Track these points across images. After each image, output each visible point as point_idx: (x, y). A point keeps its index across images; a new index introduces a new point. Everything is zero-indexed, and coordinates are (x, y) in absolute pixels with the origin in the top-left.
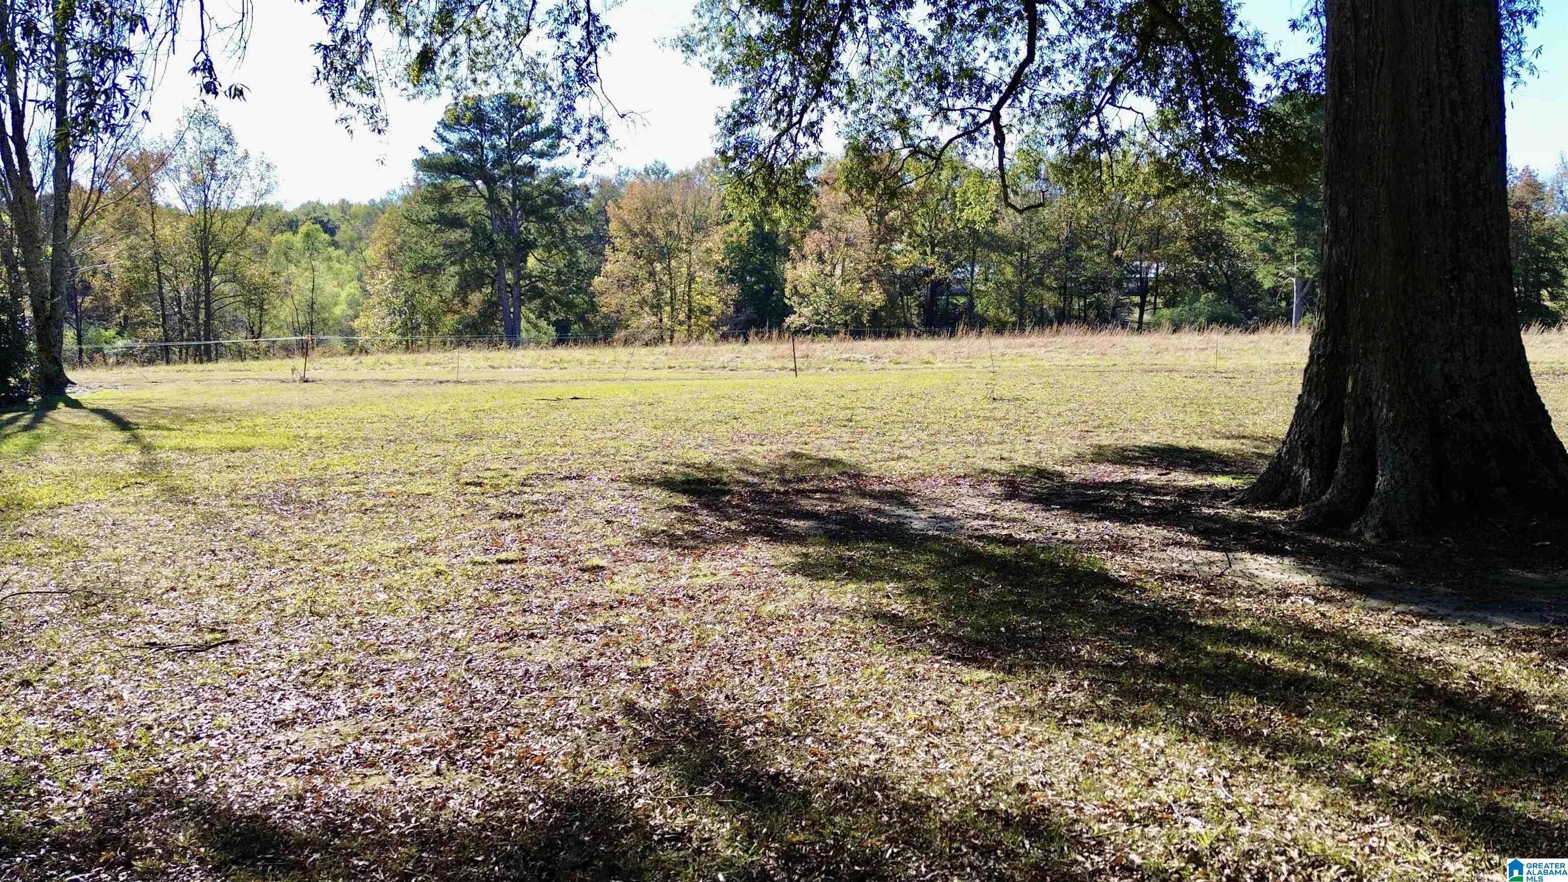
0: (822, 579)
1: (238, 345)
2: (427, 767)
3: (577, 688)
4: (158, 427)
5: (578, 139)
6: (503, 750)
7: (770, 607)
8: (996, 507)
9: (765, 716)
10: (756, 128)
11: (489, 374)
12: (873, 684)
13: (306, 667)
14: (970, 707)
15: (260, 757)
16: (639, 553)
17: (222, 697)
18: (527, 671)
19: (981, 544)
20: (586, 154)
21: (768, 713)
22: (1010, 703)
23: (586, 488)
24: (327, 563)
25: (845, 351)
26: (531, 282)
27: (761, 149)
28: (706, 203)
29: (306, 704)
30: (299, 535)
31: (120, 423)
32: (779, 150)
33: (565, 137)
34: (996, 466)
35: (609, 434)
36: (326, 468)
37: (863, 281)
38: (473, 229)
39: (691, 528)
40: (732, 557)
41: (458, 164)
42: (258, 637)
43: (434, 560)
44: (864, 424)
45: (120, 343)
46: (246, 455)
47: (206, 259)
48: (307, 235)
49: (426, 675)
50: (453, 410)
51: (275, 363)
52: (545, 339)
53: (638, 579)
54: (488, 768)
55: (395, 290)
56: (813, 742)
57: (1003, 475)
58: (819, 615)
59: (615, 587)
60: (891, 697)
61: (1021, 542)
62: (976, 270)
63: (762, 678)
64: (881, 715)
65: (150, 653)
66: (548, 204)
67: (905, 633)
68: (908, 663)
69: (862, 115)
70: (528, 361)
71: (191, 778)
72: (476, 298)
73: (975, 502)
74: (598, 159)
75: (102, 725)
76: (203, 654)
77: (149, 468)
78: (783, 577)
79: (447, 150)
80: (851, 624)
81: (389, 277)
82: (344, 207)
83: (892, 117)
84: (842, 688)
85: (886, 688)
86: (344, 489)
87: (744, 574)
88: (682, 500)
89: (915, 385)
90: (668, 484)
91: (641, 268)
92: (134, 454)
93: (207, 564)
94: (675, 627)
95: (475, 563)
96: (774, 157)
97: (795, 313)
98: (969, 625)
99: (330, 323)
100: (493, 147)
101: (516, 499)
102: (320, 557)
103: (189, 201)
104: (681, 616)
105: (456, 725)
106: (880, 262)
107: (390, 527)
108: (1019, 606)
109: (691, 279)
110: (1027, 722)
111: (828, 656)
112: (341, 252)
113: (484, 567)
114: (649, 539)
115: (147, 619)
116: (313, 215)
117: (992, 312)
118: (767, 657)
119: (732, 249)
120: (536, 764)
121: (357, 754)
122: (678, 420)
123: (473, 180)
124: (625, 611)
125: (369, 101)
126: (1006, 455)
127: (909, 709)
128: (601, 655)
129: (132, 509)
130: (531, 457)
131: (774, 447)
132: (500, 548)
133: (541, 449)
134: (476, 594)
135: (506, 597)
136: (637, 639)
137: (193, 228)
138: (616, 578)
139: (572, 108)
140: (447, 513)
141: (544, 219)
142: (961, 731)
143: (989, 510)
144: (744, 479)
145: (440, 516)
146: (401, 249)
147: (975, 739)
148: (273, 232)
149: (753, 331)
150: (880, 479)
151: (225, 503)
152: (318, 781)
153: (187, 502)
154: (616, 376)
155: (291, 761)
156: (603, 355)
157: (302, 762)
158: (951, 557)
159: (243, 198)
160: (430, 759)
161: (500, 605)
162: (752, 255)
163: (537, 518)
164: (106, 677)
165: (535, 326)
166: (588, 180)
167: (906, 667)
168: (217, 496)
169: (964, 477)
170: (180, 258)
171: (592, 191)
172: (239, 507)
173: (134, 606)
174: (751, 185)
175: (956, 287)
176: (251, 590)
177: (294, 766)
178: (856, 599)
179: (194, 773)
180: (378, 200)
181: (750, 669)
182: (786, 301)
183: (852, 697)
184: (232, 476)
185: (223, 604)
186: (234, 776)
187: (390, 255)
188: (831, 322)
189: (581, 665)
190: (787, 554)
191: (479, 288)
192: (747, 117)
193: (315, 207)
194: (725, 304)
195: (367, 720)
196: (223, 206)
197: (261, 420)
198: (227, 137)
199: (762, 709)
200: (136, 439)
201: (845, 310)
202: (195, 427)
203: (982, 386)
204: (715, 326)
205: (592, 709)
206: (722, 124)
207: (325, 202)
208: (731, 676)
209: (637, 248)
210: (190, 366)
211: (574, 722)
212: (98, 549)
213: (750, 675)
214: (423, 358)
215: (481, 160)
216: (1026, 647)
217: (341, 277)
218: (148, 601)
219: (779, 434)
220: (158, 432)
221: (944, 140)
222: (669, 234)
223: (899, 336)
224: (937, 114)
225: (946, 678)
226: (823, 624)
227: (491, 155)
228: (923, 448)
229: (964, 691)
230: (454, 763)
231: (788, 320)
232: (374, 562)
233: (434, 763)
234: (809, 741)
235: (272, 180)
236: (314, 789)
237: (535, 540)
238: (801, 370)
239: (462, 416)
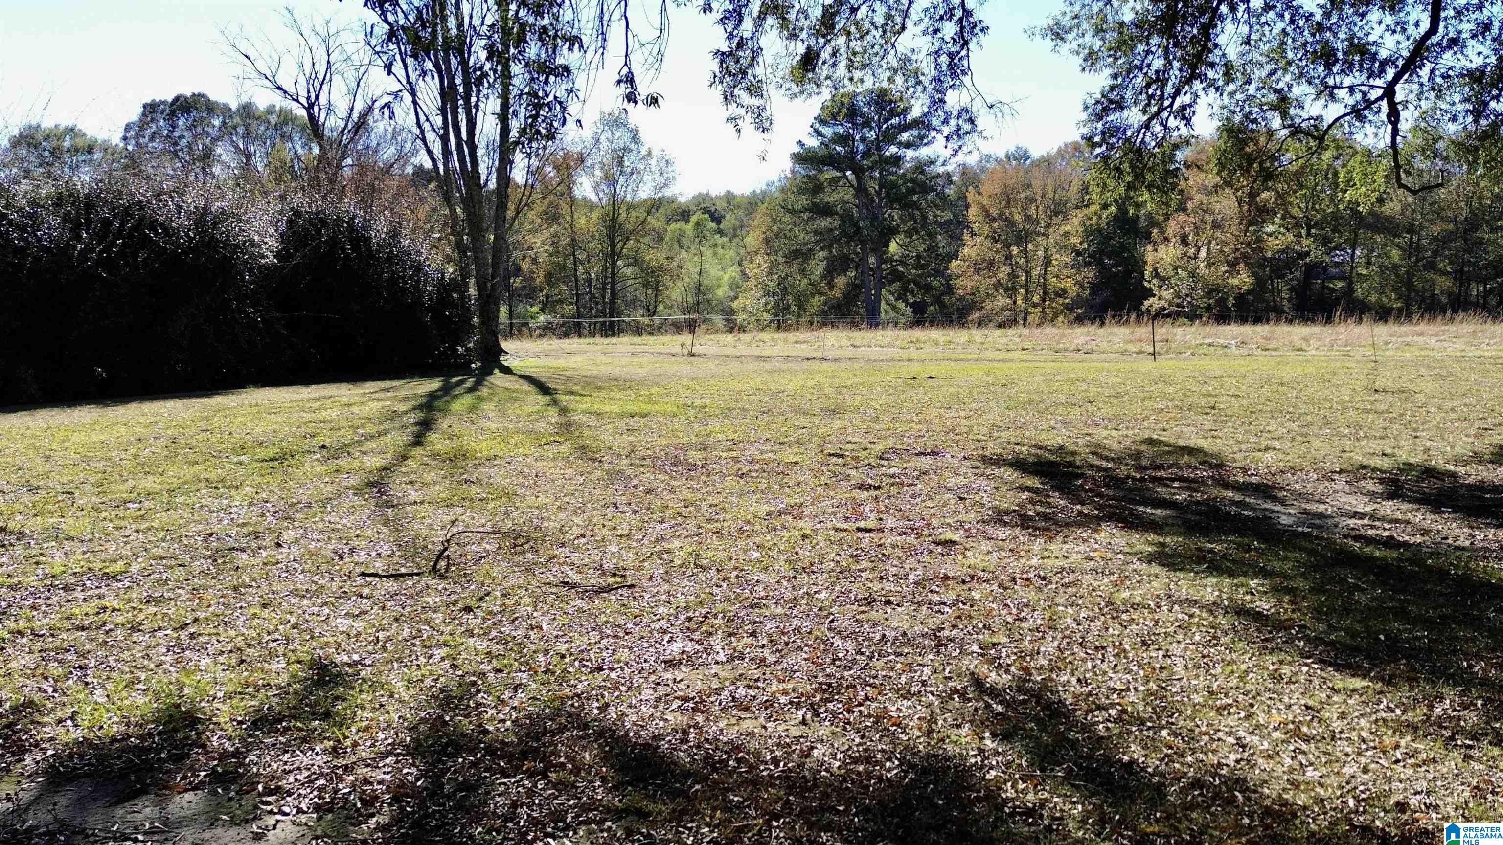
0: (1180, 570)
1: (638, 322)
2: (794, 716)
3: (931, 657)
4: (572, 393)
5: (946, 130)
6: (862, 708)
7: (1126, 594)
8: (1376, 506)
9: (1118, 704)
10: (1126, 113)
11: (850, 353)
12: (1234, 682)
13: (690, 614)
14: (1343, 716)
15: (651, 692)
16: (990, 530)
17: (621, 634)
18: (884, 636)
19: (1358, 545)
20: (953, 144)
21: (1122, 701)
22: (1389, 716)
23: (940, 464)
24: (709, 521)
25: (1209, 336)
26: (892, 266)
27: (1129, 133)
28: (1067, 187)
29: (690, 647)
30: (687, 495)
31: (543, 388)
32: (1149, 134)
33: (935, 129)
34: (1376, 462)
35: (962, 413)
36: (708, 435)
37: (1229, 263)
38: (842, 218)
39: (1042, 510)
40: (1085, 541)
41: (831, 156)
42: (651, 584)
43: (801, 524)
44: (1229, 412)
45: (542, 318)
46: (642, 420)
47: (613, 245)
48: (698, 224)
49: (794, 630)
50: (819, 386)
51: (666, 338)
52: (903, 320)
53: (989, 557)
54: (849, 723)
55: (770, 274)
56: (1169, 735)
57: (1382, 472)
58: (1176, 607)
59: (967, 562)
60: (1254, 698)
61: (1405, 544)
62: (1358, 253)
63: (1116, 665)
64: (1242, 714)
65: (563, 590)
66: (912, 191)
67: (1271, 632)
68: (1273, 664)
69: (1239, 96)
70: (887, 340)
71: (596, 704)
72: (841, 281)
73: (1352, 499)
74: (964, 148)
75: (525, 650)
76: (606, 595)
77: (566, 428)
78: (1137, 565)
79: (822, 143)
80: (1211, 619)
81: (766, 262)
82: (729, 197)
83: (1273, 97)
84: (1200, 682)
85: (1249, 687)
86: (724, 455)
87: (1098, 559)
88: (1033, 482)
89: (1287, 373)
90: (1019, 464)
91: (997, 252)
92: (553, 416)
93: (610, 516)
94: (1026, 606)
95: (837, 530)
96: (1143, 141)
97: (1154, 296)
98: (1341, 629)
99: (714, 303)
100: (863, 139)
101: (874, 471)
102: (703, 515)
103: (601, 195)
104: (1031, 595)
105: (821, 680)
106: (1249, 244)
107: (762, 492)
108: (1401, 614)
109: (1047, 262)
110: (1409, 738)
111: (1186, 649)
112: (725, 239)
113: (845, 534)
114: (1000, 517)
115: (561, 561)
116: (702, 206)
117: (1373, 298)
118: (1121, 644)
119: (1090, 232)
120: (892, 725)
121: (734, 698)
122: (1030, 402)
123: (843, 171)
124: (977, 586)
125: (755, 101)
126: (1389, 451)
127: (1274, 711)
128: (954, 627)
129: (551, 464)
130: (888, 433)
131: (1130, 433)
132: (861, 516)
133: (897, 425)
134: (838, 558)
135: (864, 564)
136: (989, 614)
137: (603, 218)
138: (968, 554)
139: (942, 101)
140: (812, 481)
141: (908, 205)
142: (1332, 740)
143: (1368, 509)
144: (1098, 463)
145: (806, 484)
146: (777, 236)
147: (1349, 750)
148: (669, 221)
149: (1110, 313)
150: (1244, 470)
151: (625, 462)
152: (700, 718)
153: (594, 460)
154: (970, 357)
155: (677, 698)
156: (959, 336)
157: (686, 699)
158: (1323, 557)
159: (645, 192)
160: (797, 709)
161: (860, 570)
162: (1111, 238)
163: (894, 490)
164: (530, 609)
165: (894, 308)
166: (950, 168)
167: (1271, 668)
168: (619, 456)
169: (1341, 472)
170: (592, 245)
171: (954, 178)
172: (638, 466)
173: (552, 549)
174: (1118, 169)
175: (1334, 271)
176: (646, 541)
177: (680, 703)
178: (1217, 593)
179: (598, 700)
180: (758, 191)
181: (1103, 655)
182: (1146, 284)
183: (1211, 693)
184: (631, 438)
185: (623, 551)
186: (630, 706)
187: (767, 241)
188: (1193, 305)
189: (935, 635)
190: (1143, 542)
191: (844, 272)
192: (1116, 102)
193: (705, 197)
194: (1082, 286)
195: (743, 666)
196: (629, 198)
197: (655, 390)
198: (633, 138)
199: (1115, 696)
200: (555, 402)
201: (1209, 293)
202: (603, 394)
203: (1362, 377)
204: (1070, 308)
205: (946, 678)
206: (1090, 110)
207: (713, 194)
208: (1083, 660)
209: (995, 232)
210: (598, 339)
211: (928, 689)
212: (524, 496)
213: (1103, 661)
214: (792, 336)
215: (852, 152)
216: (1408, 657)
217: (724, 261)
218: (563, 545)
219: (1136, 420)
220: (572, 397)
221: (1329, 119)
222: (1028, 218)
223: (1268, 321)
224: (1321, 92)
225: (1316, 682)
226: (1180, 616)
227: (861, 147)
228: (1293, 439)
229: (1335, 699)
230: (818, 715)
231: (1147, 303)
232: (749, 522)
233: (801, 713)
234: (1164, 733)
235: (670, 175)
236: (696, 726)
237: (891, 511)
238: (1160, 354)
239: (826, 391)
